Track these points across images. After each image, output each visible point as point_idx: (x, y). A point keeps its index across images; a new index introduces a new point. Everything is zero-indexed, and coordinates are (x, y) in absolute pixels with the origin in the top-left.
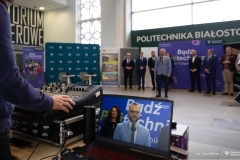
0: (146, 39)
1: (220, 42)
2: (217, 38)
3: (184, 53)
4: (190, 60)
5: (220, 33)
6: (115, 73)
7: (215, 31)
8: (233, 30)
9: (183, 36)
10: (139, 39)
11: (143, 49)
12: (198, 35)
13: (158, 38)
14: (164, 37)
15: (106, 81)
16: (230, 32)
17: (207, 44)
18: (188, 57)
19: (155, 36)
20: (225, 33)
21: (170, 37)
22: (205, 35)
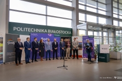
0: (21, 29)
2: (56, 34)
7: (56, 31)
9: (43, 31)
12: (49, 31)
13: (29, 30)
14: (33, 30)
16: (61, 32)
19: (26, 28)
20: (59, 32)
21: (36, 30)
22: (52, 32)
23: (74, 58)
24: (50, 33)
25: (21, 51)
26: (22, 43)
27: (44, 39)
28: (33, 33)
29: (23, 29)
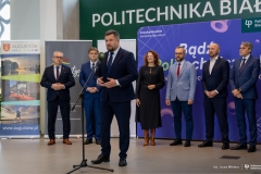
3: (193, 51)
4: (206, 66)
6: (35, 103)
9: (193, 10)
10: (96, 19)
12: (227, 6)
14: (152, 15)
15: (11, 123)
17: (245, 28)
18: (203, 62)
19: (130, 12)
21: (166, 13)
22: (242, 8)
28: (147, 27)
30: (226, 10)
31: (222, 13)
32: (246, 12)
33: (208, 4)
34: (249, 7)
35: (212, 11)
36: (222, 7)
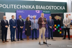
0: (7, 6)
1: (49, 12)
2: (46, 10)
5: (47, 8)
7: (45, 6)
8: (52, 6)
9: (30, 7)
10: (1, 6)
11: (6, 13)
12: (37, 7)
13: (15, 7)
16: (51, 7)
19: (12, 5)
20: (49, 7)
21: (23, 7)
22: (41, 8)
23: (64, 39)
24: (38, 9)
25: (7, 29)
26: (7, 21)
27: (32, 17)
28: (19, 10)
29: (9, 6)
30: (37, 8)
31: (36, 8)
32: (42, 9)
33: (33, 6)
34: (42, 8)
35: (34, 8)
36: (36, 7)
